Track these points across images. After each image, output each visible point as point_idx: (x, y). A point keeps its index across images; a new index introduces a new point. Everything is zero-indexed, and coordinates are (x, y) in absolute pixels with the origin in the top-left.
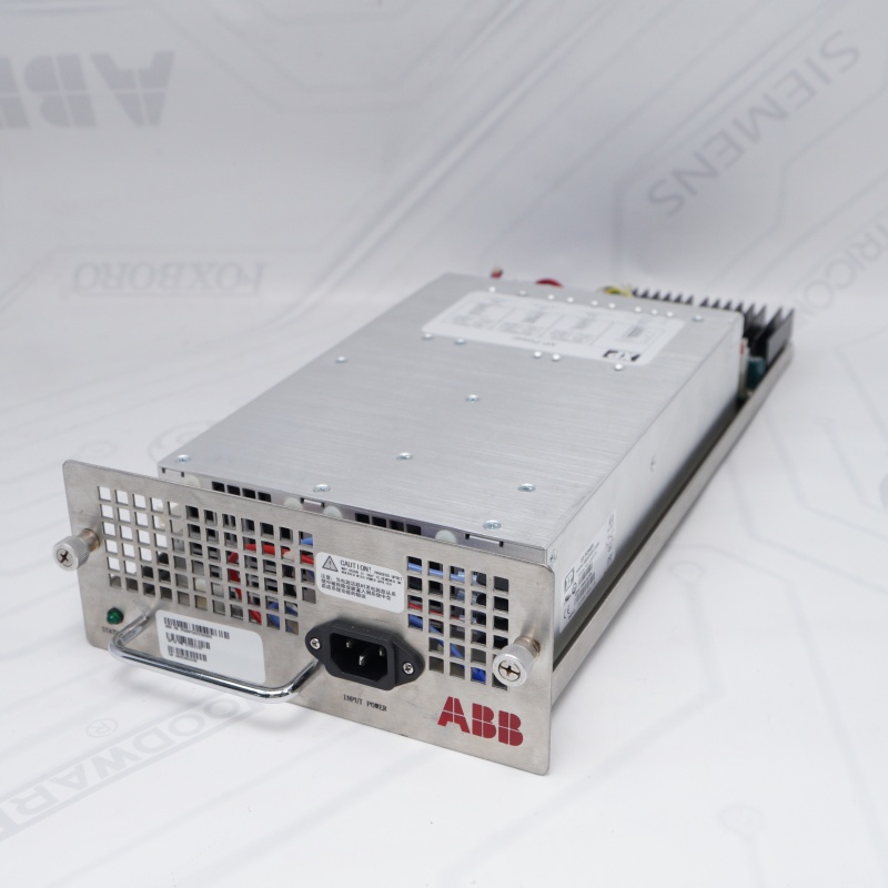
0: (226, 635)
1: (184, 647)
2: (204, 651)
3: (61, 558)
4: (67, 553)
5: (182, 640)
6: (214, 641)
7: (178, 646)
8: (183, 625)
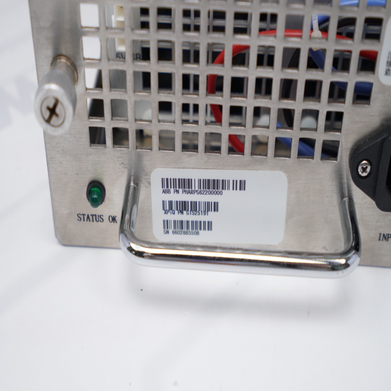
0: (242, 185)
1: (186, 217)
2: (211, 216)
3: (47, 114)
4: (57, 102)
5: (183, 207)
6: (226, 198)
7: (178, 217)
8: (185, 184)
